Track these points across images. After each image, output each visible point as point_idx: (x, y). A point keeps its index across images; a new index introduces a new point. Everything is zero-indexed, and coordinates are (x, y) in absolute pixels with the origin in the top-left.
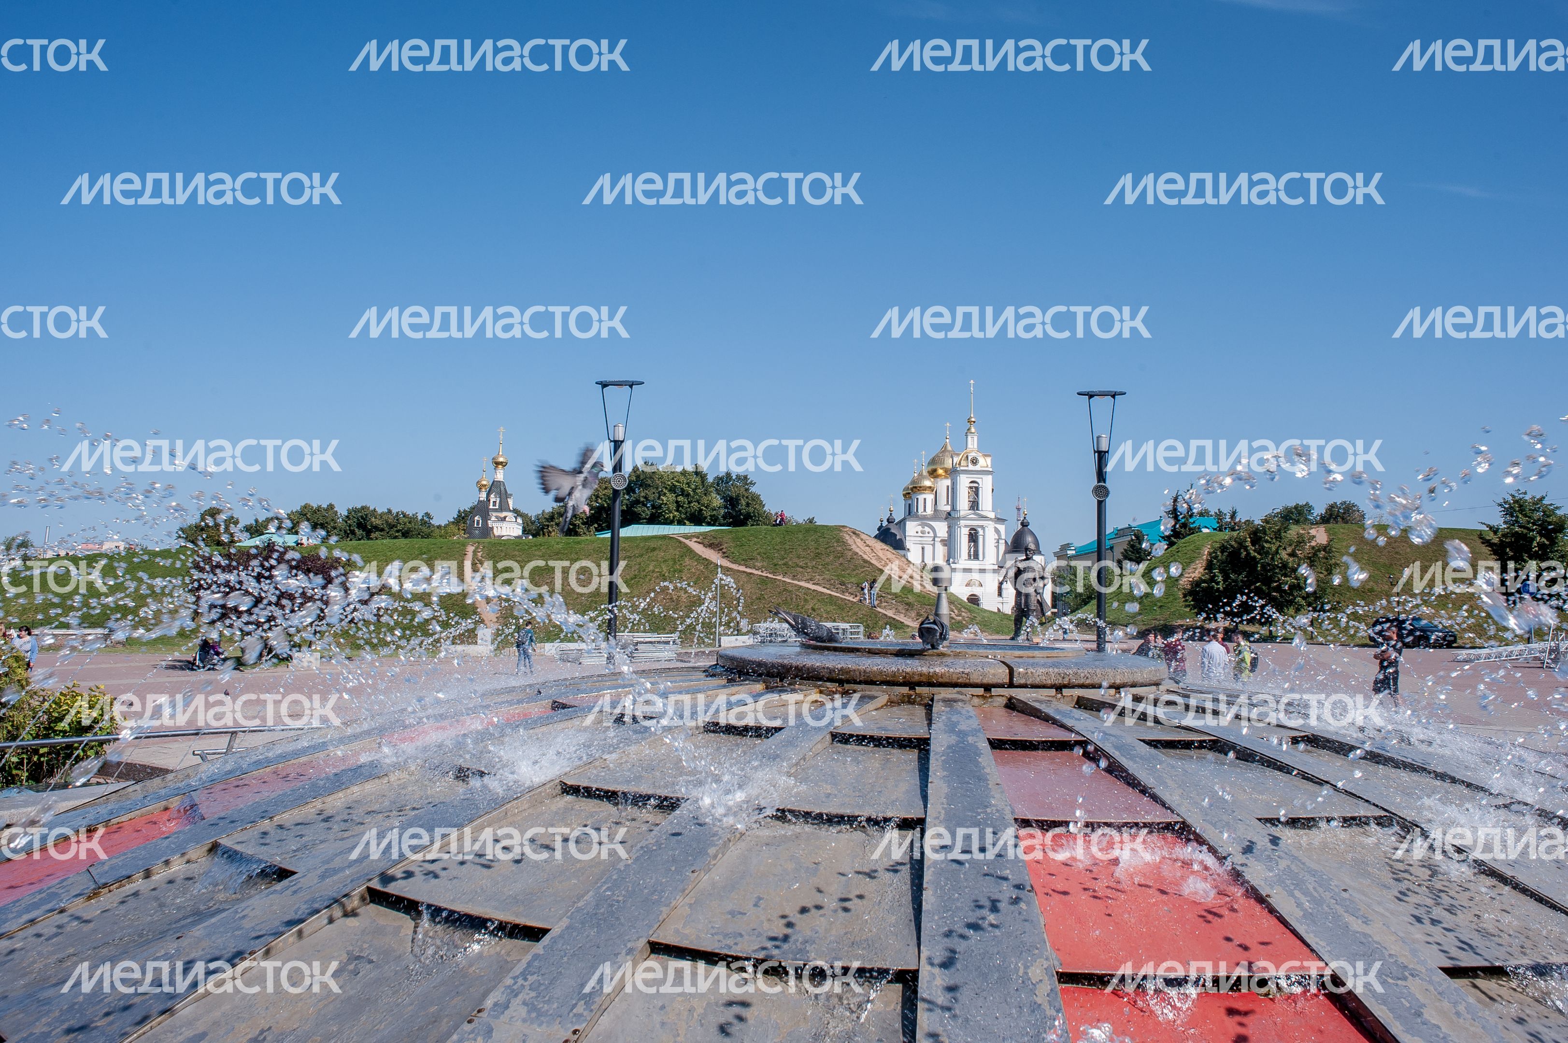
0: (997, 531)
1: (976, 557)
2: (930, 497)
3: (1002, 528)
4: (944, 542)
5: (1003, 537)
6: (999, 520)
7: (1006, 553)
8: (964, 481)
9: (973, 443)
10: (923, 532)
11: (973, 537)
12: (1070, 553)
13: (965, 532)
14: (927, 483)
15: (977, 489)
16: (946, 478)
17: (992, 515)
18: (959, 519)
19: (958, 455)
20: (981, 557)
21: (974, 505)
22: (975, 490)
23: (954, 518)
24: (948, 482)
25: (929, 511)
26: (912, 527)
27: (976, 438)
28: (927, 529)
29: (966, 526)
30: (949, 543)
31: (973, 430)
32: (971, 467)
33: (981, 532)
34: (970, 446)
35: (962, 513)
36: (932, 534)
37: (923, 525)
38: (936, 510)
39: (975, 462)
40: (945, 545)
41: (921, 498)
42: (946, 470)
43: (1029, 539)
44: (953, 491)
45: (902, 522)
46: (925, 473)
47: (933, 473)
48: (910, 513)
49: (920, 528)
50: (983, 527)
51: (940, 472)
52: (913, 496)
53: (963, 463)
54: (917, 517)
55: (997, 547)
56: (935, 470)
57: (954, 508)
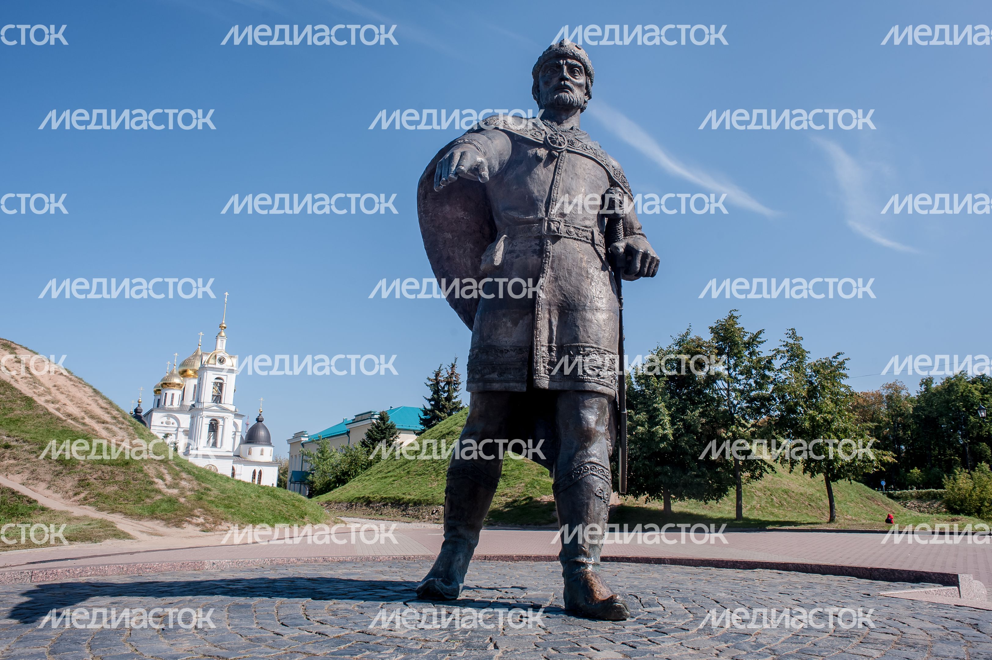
0: (235, 425)
1: (214, 445)
2: (178, 393)
3: (239, 422)
4: (187, 433)
5: (240, 430)
6: (237, 415)
7: (240, 444)
8: (210, 378)
9: (221, 345)
10: (167, 423)
11: (213, 427)
12: (304, 439)
13: (207, 421)
14: (177, 380)
15: (221, 384)
16: (194, 378)
17: (233, 408)
18: (202, 410)
19: (207, 354)
20: (219, 444)
21: (217, 398)
22: (219, 386)
23: (198, 409)
24: (195, 382)
25: (176, 405)
26: (157, 418)
27: (225, 341)
28: (172, 420)
29: (208, 417)
30: (190, 433)
31: (223, 334)
32: (218, 365)
33: (221, 422)
34: (219, 347)
35: (206, 405)
36: (176, 425)
37: (169, 416)
38: (182, 405)
39: (222, 361)
40: (186, 435)
41: (169, 392)
42: (195, 372)
43: (262, 433)
44: (198, 389)
45: (150, 413)
46: (175, 372)
47: (183, 373)
48: (158, 405)
49: (165, 419)
50: (223, 419)
51: (190, 372)
52: (163, 392)
53: (212, 361)
54: (164, 410)
55: (234, 439)
56: (185, 371)
57: (198, 401)
